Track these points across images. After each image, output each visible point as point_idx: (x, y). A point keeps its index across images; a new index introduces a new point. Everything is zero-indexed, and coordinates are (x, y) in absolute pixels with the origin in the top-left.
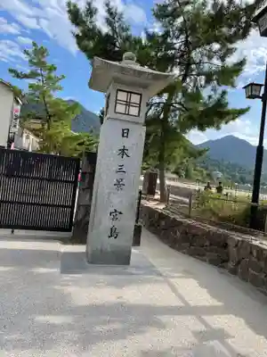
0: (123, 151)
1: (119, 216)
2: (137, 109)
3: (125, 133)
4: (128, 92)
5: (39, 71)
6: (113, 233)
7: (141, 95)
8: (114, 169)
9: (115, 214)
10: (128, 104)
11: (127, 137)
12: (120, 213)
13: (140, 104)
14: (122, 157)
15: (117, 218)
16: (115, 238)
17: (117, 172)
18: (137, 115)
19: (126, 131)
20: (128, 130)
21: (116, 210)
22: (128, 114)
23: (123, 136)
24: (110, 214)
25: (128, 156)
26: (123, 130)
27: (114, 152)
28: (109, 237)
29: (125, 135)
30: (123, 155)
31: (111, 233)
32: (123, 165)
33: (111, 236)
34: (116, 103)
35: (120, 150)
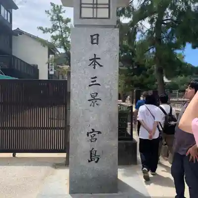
0: (94, 61)
1: (97, 136)
2: (108, 10)
3: (95, 39)
5: (58, 24)
6: (93, 156)
8: (86, 82)
9: (93, 134)
10: (95, 6)
11: (97, 43)
12: (99, 132)
13: (109, 4)
14: (94, 68)
15: (96, 139)
16: (96, 162)
17: (90, 86)
18: (107, 16)
19: (95, 37)
20: (98, 35)
21: (93, 130)
22: (96, 18)
23: (92, 43)
24: (88, 135)
25: (101, 66)
26: (92, 36)
27: (85, 63)
28: (89, 161)
29: (95, 41)
30: (95, 65)
31: (91, 157)
32: (96, 77)
33: (92, 160)
34: (81, 7)
35: (91, 60)
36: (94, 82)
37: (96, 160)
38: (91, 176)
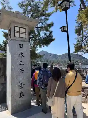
0: (21, 55)
2: (25, 35)
3: (21, 46)
4: (20, 27)
7: (26, 29)
8: (18, 63)
10: (20, 32)
11: (22, 48)
12: (24, 84)
13: (26, 33)
14: (21, 57)
15: (22, 87)
16: (23, 97)
17: (19, 65)
18: (25, 37)
19: (21, 45)
20: (22, 44)
21: (21, 84)
22: (21, 37)
23: (20, 47)
24: (19, 86)
25: (24, 57)
26: (20, 45)
27: (17, 55)
28: (20, 98)
29: (21, 47)
30: (21, 56)
31: (21, 95)
32: (22, 61)
33: (21, 97)
34: (15, 32)
35: (20, 54)
36: (21, 63)
37: (22, 96)
38: (21, 104)
